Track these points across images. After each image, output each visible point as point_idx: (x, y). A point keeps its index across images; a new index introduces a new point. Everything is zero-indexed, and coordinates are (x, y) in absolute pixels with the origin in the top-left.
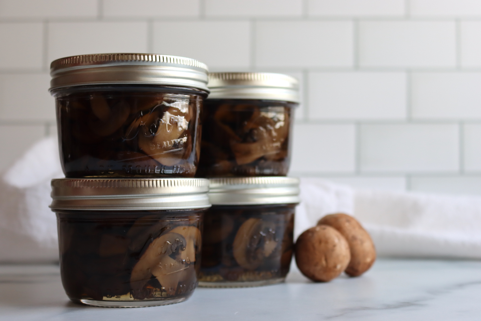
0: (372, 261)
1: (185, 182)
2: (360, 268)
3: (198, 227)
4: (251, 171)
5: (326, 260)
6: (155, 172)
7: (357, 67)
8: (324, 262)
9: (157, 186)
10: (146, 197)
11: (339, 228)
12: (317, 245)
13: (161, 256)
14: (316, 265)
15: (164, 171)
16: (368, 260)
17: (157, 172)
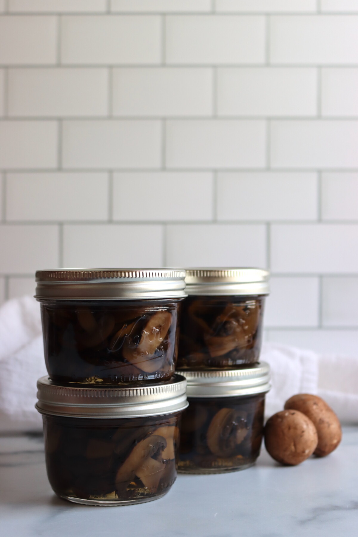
0: (339, 442)
1: (166, 388)
2: (327, 450)
3: (176, 426)
4: (224, 362)
5: (295, 445)
6: (139, 379)
7: (320, 220)
8: (293, 448)
9: (141, 395)
10: (131, 406)
11: (307, 412)
12: (286, 431)
13: (145, 458)
14: (286, 450)
15: (146, 378)
16: (335, 441)
17: (140, 378)
